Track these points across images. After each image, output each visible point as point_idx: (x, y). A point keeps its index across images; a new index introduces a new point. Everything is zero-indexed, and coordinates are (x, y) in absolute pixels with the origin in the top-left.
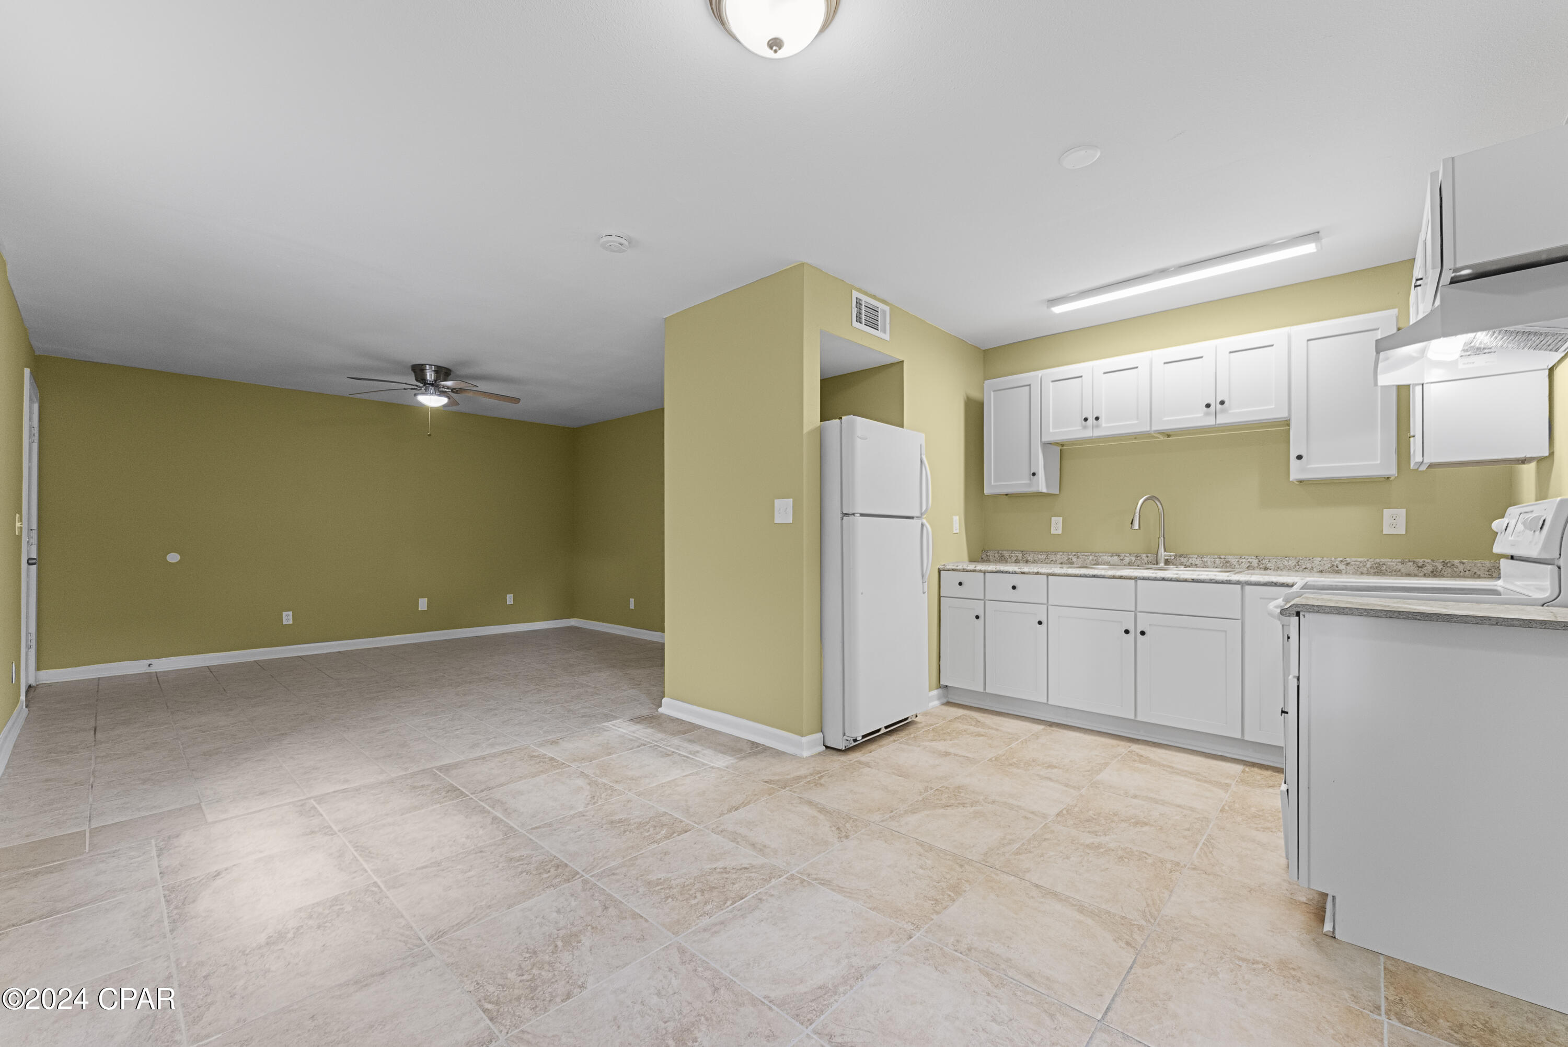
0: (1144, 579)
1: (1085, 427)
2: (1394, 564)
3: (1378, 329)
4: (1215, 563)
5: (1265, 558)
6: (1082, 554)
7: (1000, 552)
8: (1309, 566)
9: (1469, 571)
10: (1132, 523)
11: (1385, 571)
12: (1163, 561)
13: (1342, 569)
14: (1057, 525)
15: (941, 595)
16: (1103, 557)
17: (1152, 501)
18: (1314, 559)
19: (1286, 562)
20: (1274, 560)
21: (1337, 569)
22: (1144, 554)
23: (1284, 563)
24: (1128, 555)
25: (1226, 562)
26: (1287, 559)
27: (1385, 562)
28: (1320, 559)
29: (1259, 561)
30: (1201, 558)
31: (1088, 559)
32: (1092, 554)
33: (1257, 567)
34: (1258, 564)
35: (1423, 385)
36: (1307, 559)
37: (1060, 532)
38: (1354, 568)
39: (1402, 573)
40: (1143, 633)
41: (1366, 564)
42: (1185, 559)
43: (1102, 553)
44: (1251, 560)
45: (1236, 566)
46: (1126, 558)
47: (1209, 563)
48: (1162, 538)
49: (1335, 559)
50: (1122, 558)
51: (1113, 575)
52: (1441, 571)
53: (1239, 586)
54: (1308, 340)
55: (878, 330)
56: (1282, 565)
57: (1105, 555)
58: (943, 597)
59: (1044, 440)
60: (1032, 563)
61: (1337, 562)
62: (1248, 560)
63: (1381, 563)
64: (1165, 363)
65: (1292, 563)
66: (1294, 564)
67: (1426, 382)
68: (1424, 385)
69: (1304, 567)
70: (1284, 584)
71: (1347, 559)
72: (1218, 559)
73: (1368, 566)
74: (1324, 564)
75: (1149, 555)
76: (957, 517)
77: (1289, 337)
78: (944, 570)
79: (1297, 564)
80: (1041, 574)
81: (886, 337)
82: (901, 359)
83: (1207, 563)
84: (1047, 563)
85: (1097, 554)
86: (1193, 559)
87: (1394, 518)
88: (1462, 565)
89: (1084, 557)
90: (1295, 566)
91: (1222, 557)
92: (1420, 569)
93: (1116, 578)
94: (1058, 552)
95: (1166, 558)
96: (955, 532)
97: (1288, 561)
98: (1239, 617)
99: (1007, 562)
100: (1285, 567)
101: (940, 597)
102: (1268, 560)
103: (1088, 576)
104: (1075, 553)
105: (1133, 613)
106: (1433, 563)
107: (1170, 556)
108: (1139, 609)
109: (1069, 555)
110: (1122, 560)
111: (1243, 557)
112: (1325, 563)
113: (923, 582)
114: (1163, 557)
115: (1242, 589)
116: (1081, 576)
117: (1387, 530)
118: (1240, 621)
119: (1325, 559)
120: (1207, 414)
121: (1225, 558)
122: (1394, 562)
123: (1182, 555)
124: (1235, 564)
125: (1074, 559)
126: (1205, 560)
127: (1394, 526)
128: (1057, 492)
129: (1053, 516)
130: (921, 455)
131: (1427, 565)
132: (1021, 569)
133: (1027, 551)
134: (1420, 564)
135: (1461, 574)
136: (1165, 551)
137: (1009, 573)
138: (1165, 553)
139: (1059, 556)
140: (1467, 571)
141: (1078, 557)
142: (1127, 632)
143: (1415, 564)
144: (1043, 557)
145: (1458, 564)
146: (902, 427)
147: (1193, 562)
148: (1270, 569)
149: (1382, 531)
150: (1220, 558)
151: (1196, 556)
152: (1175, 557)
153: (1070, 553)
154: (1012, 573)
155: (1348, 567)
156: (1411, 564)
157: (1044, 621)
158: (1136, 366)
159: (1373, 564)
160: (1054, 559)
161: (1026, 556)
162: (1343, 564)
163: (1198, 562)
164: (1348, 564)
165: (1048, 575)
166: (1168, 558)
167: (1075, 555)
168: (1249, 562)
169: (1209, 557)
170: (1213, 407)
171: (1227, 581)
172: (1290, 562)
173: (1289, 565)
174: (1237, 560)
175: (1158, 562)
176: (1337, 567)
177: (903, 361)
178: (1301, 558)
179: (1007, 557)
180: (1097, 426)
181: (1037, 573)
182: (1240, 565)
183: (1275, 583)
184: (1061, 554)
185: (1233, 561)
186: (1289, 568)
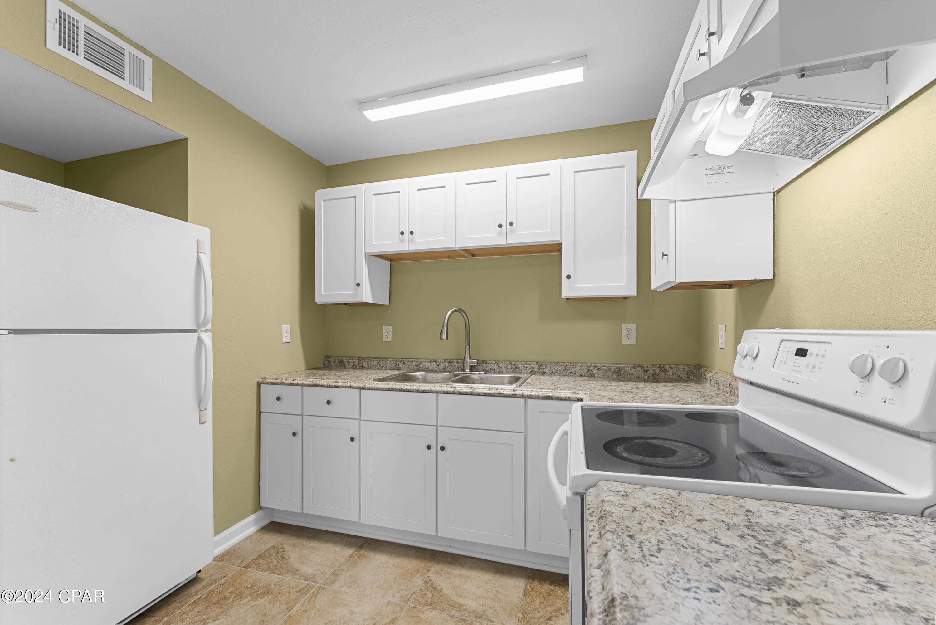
0: (444, 393)
1: (402, 241)
2: (629, 369)
3: (624, 166)
4: (507, 368)
5: (543, 364)
6: (408, 360)
7: (341, 358)
8: (573, 370)
9: (676, 374)
10: (441, 334)
11: (623, 375)
12: (468, 367)
13: (595, 373)
14: (387, 333)
15: (261, 411)
16: (424, 363)
17: (458, 313)
18: (576, 365)
19: (557, 366)
20: (549, 366)
21: (592, 373)
22: (455, 360)
23: (557, 369)
24: (443, 361)
25: (515, 368)
26: (558, 364)
27: (623, 367)
28: (580, 365)
29: (539, 367)
30: (498, 364)
31: (412, 364)
32: (416, 360)
33: (537, 371)
34: (538, 369)
35: (675, 202)
36: (572, 364)
37: (390, 340)
38: (603, 372)
39: (634, 376)
40: (442, 448)
41: (611, 369)
42: (486, 365)
43: (423, 359)
44: (533, 366)
45: (523, 371)
46: (441, 364)
47: (503, 368)
48: (468, 347)
49: (590, 364)
50: (438, 364)
51: (417, 389)
52: (658, 374)
53: (522, 400)
54: (575, 172)
55: (124, 79)
56: (554, 370)
57: (426, 361)
58: (264, 412)
59: (368, 251)
60: (366, 369)
61: (592, 367)
62: (531, 366)
63: (621, 368)
64: (467, 184)
65: (561, 368)
66: (563, 369)
67: (678, 200)
68: (677, 202)
69: (570, 371)
70: (559, 398)
71: (598, 365)
72: (509, 365)
73: (612, 370)
74: (584, 369)
75: (459, 361)
76: (288, 326)
77: (561, 168)
78: (263, 384)
79: (565, 369)
80: (353, 388)
81: (147, 94)
82: (182, 133)
83: (502, 368)
84: (379, 369)
85: (419, 360)
86: (492, 365)
87: (628, 331)
88: (671, 369)
89: (408, 363)
90: (564, 370)
91: (513, 363)
92: (645, 373)
93: (420, 392)
94: (388, 358)
95: (471, 365)
96: (284, 341)
97: (559, 366)
98: (523, 431)
99: (345, 368)
100: (557, 371)
101: (259, 412)
102: (545, 366)
103: (395, 390)
104: (402, 359)
105: (435, 427)
106: (653, 368)
107: (474, 363)
108: (440, 424)
109: (396, 361)
110: (438, 365)
111: (528, 363)
112: (584, 367)
113: (200, 411)
114: (468, 363)
115: (525, 403)
116: (389, 390)
117: (624, 341)
118: (523, 434)
119: (584, 364)
120: (500, 234)
121: (515, 364)
122: (629, 367)
123: (484, 361)
124: (522, 369)
125: (401, 365)
126: (500, 365)
127: (628, 337)
128: (388, 303)
129: (385, 325)
130: (198, 252)
131: (650, 369)
132: (336, 382)
133: (363, 358)
134: (645, 369)
135: (671, 377)
136: (470, 358)
137: (324, 386)
138: (470, 360)
139: (388, 362)
140: (674, 374)
141: (404, 363)
142: (429, 447)
143: (642, 369)
144: (376, 363)
145: (669, 369)
146: (188, 222)
147: (492, 367)
148: (547, 373)
149: (621, 341)
150: (511, 364)
151: (494, 362)
152: (477, 364)
153: (398, 360)
154: (327, 387)
155: (599, 371)
156: (639, 368)
157: (356, 436)
158: (443, 185)
159: (615, 369)
160: (384, 364)
161: (361, 362)
162: (596, 368)
163: (495, 367)
164: (599, 369)
165: (361, 388)
166: (472, 365)
167: (401, 361)
168: (532, 367)
169: (503, 362)
170: (504, 227)
171: (512, 395)
172: (560, 368)
173: (559, 370)
174: (524, 365)
175: (465, 368)
176: (592, 372)
177: (186, 139)
178: (567, 364)
179: (346, 363)
180: (412, 241)
181: (350, 387)
182: (525, 369)
183: (551, 397)
184: (391, 360)
185: (521, 366)
186: (559, 372)
